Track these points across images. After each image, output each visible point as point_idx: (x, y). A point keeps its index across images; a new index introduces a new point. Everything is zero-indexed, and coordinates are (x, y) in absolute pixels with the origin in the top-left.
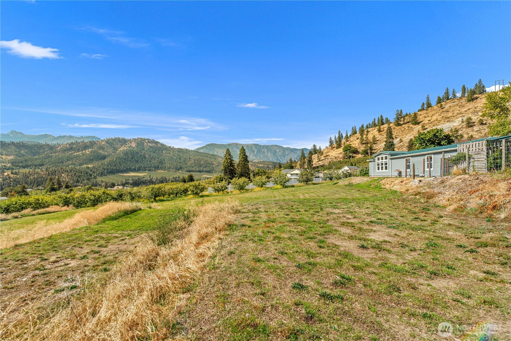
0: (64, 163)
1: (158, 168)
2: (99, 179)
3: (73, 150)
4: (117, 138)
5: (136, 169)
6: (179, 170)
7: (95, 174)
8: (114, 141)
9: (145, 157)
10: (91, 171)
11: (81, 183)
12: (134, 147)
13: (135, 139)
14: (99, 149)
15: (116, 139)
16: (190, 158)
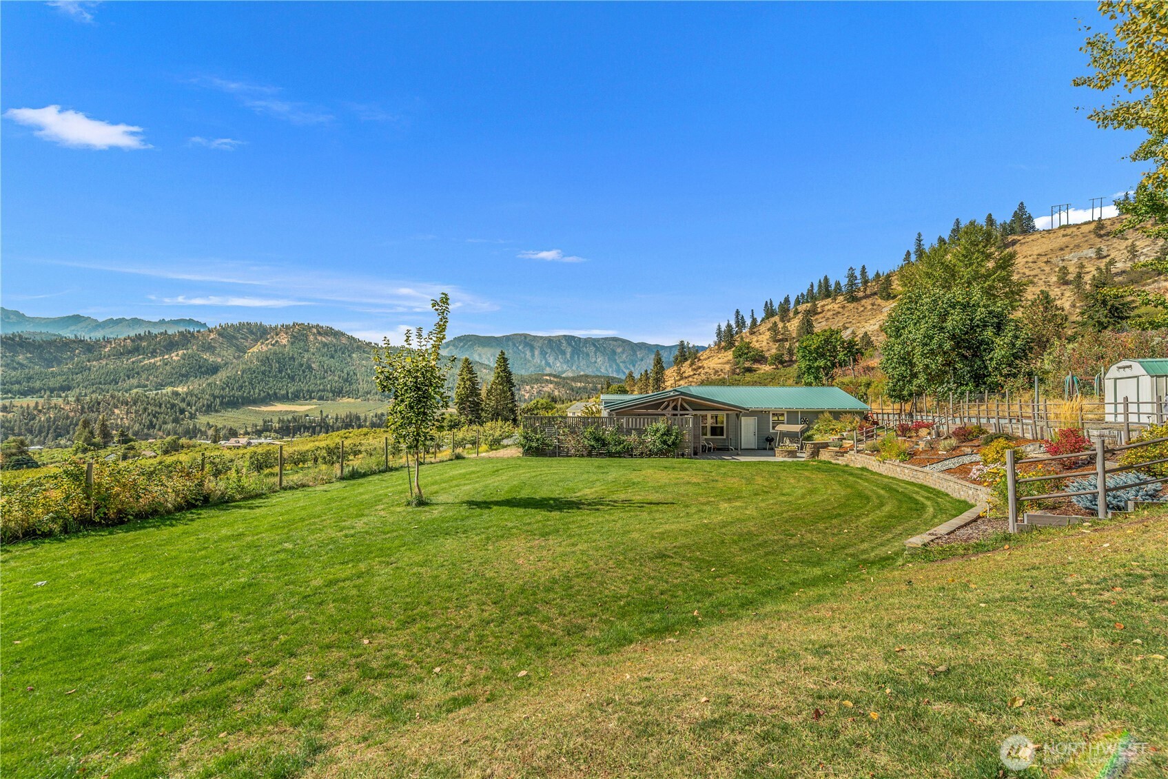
0: (120, 384)
1: (340, 392)
2: (202, 420)
3: (141, 352)
5: (290, 395)
7: (194, 408)
8: (238, 331)
9: (310, 368)
10: (183, 400)
11: (159, 430)
12: (285, 346)
13: (288, 327)
14: (203, 351)
15: (242, 325)
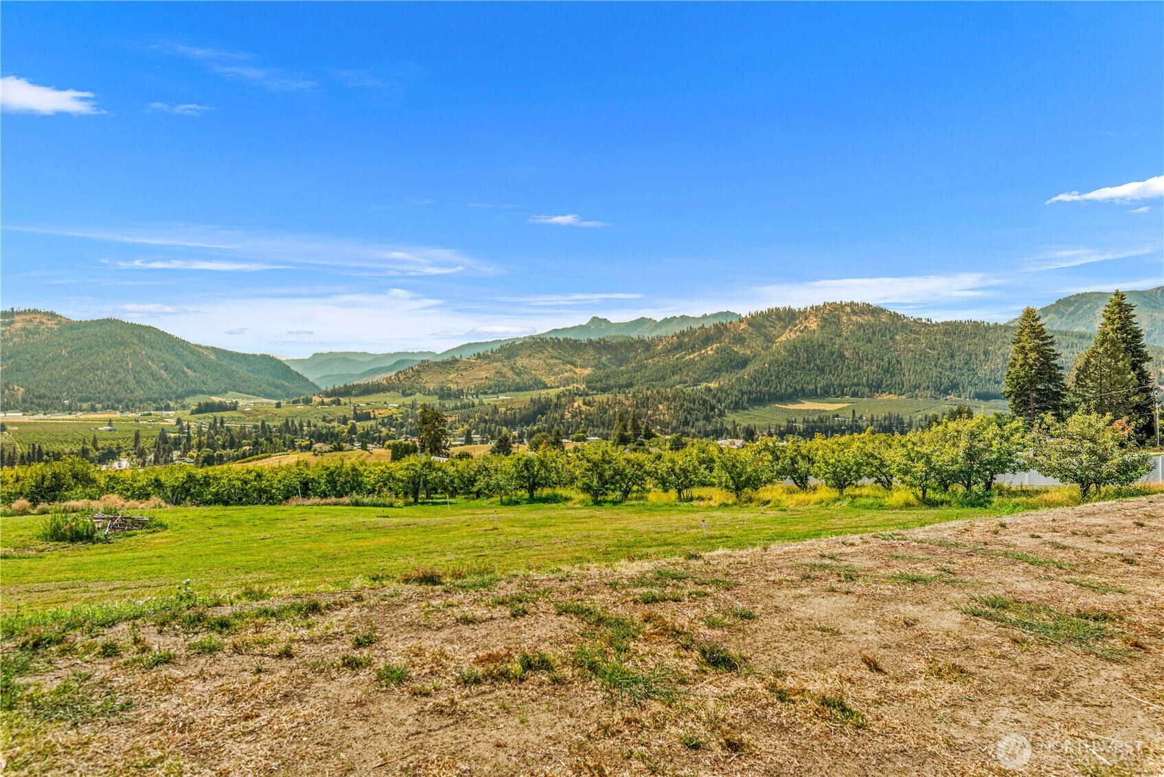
0: (666, 380)
1: (879, 386)
2: (731, 417)
3: (683, 348)
4: (772, 310)
5: (819, 390)
6: (946, 392)
7: (723, 405)
8: (767, 319)
9: (842, 356)
10: (714, 397)
11: (692, 427)
12: (814, 331)
13: (817, 309)
14: (734, 343)
15: (770, 311)
16: (986, 353)
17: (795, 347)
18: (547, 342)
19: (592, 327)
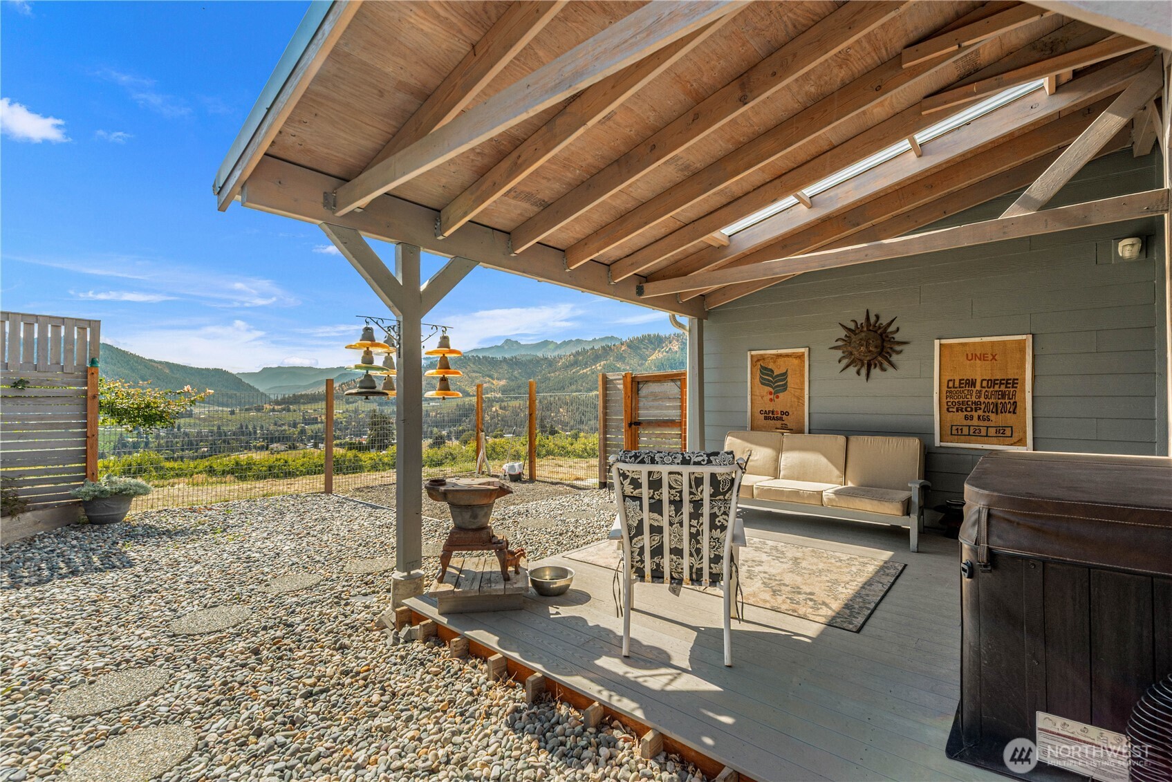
0: (565, 389)
3: (579, 365)
4: (646, 336)
8: (642, 342)
12: (677, 352)
14: (617, 361)
15: (644, 338)
17: (662, 364)
18: (469, 359)
19: (506, 347)
